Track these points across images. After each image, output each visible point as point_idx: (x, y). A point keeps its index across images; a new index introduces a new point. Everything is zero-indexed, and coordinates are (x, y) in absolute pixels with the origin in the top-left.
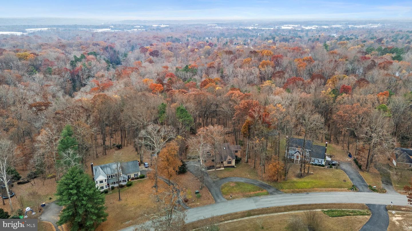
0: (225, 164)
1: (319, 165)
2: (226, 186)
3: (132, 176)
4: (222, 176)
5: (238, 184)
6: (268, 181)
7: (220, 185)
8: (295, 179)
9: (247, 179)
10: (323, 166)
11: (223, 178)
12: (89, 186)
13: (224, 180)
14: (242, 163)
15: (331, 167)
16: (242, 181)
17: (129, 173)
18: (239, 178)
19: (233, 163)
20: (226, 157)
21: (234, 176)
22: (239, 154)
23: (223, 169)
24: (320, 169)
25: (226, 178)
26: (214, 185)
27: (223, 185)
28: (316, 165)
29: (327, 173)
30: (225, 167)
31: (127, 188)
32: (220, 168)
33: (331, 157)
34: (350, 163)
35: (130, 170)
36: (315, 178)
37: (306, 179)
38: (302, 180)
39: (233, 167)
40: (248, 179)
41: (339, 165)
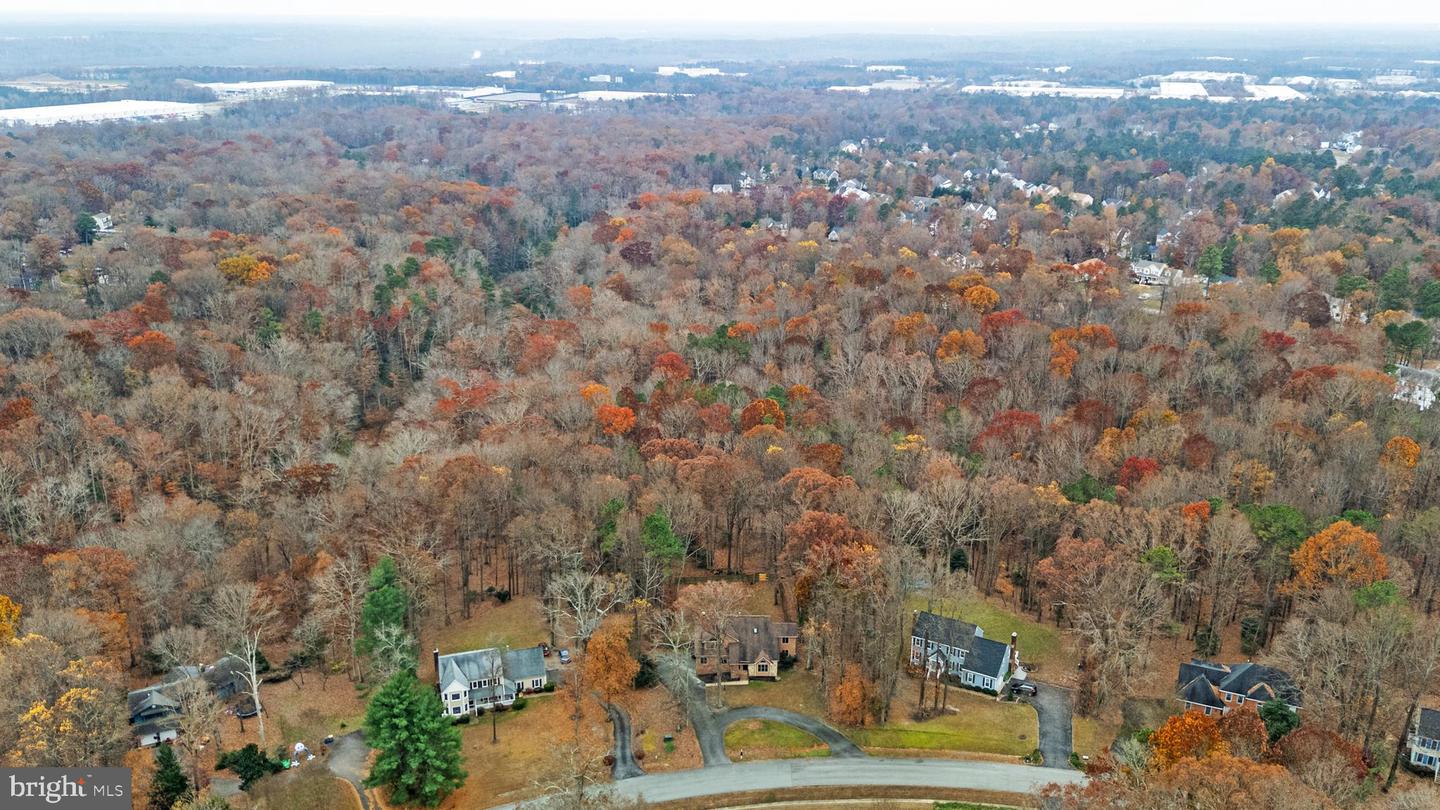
0: (753, 670)
1: (986, 691)
2: (738, 727)
3: (528, 684)
4: (738, 701)
5: (767, 725)
6: (841, 722)
7: (725, 725)
8: (906, 723)
9: (792, 715)
10: (994, 693)
11: (737, 708)
12: (432, 713)
13: (736, 712)
14: (798, 670)
15: (1010, 698)
16: (779, 718)
17: (521, 677)
18: (774, 710)
19: (773, 670)
20: (756, 654)
21: (765, 704)
22: (791, 648)
23: (746, 682)
24: (982, 702)
25: (744, 707)
26: (710, 723)
27: (732, 725)
28: (977, 689)
29: (991, 714)
30: (751, 678)
31: (513, 713)
32: (739, 679)
33: (1029, 668)
34: (1066, 693)
35: (524, 670)
36: (957, 725)
37: (933, 726)
38: (922, 727)
39: (772, 679)
40: (797, 716)
41: (1034, 694)
